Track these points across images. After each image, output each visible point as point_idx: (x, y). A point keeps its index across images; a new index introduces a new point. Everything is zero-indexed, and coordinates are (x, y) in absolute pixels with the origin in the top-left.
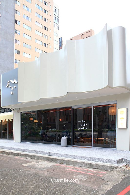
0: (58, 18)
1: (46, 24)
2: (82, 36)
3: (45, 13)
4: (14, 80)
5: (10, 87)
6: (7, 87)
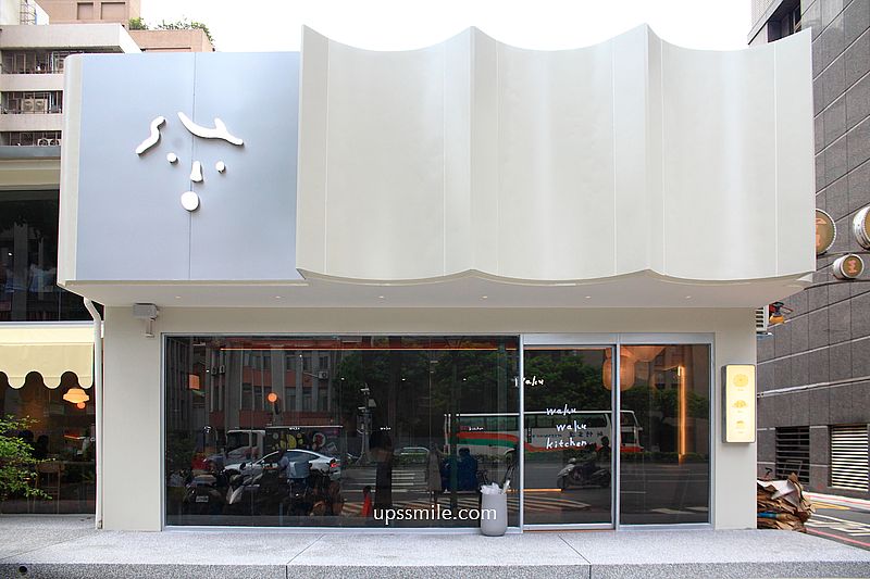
2: (83, 8)
4: (218, 122)
5: (172, 157)
6: (140, 149)
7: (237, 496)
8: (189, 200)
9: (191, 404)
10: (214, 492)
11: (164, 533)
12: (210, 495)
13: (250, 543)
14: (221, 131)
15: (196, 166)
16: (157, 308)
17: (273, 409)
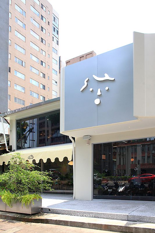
0: (57, 30)
1: (43, 35)
2: (81, 58)
3: (42, 20)
4: (106, 75)
5: (91, 89)
6: (81, 90)
7: (123, 189)
8: (97, 101)
9: (112, 163)
10: (114, 188)
11: (92, 201)
12: (113, 189)
13: (118, 205)
14: (107, 77)
15: (99, 90)
16: (91, 136)
17: (137, 163)
